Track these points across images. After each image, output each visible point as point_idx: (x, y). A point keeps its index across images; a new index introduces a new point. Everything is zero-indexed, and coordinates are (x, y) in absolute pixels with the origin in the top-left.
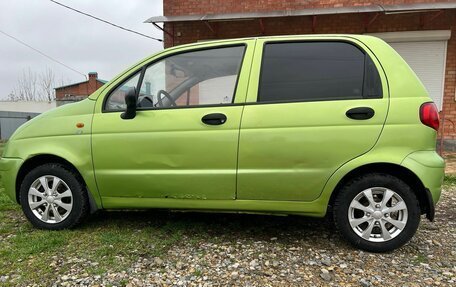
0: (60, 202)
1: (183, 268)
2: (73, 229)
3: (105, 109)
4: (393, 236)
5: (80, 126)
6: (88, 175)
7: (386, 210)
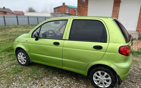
0: (24, 59)
1: (42, 85)
2: (27, 66)
3: (32, 37)
4: (106, 87)
5: (27, 41)
6: (29, 54)
7: (105, 78)
